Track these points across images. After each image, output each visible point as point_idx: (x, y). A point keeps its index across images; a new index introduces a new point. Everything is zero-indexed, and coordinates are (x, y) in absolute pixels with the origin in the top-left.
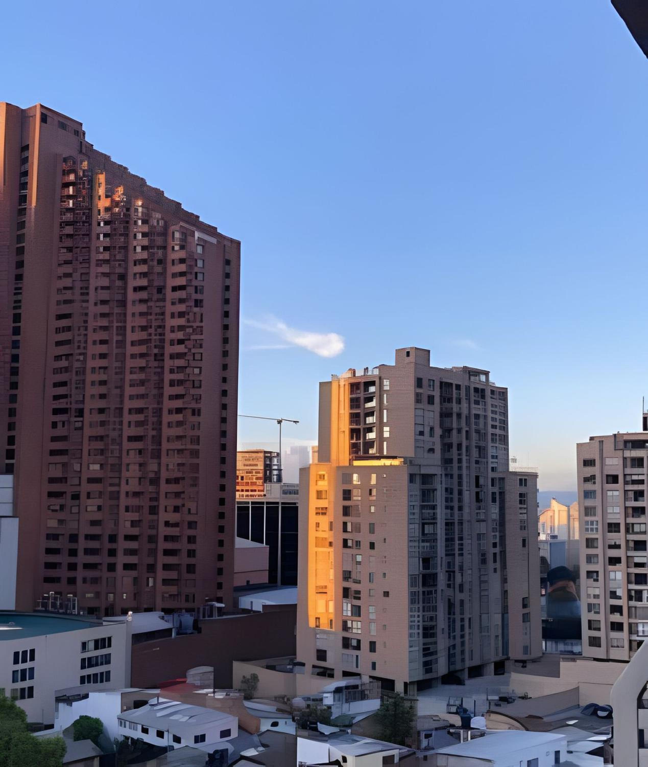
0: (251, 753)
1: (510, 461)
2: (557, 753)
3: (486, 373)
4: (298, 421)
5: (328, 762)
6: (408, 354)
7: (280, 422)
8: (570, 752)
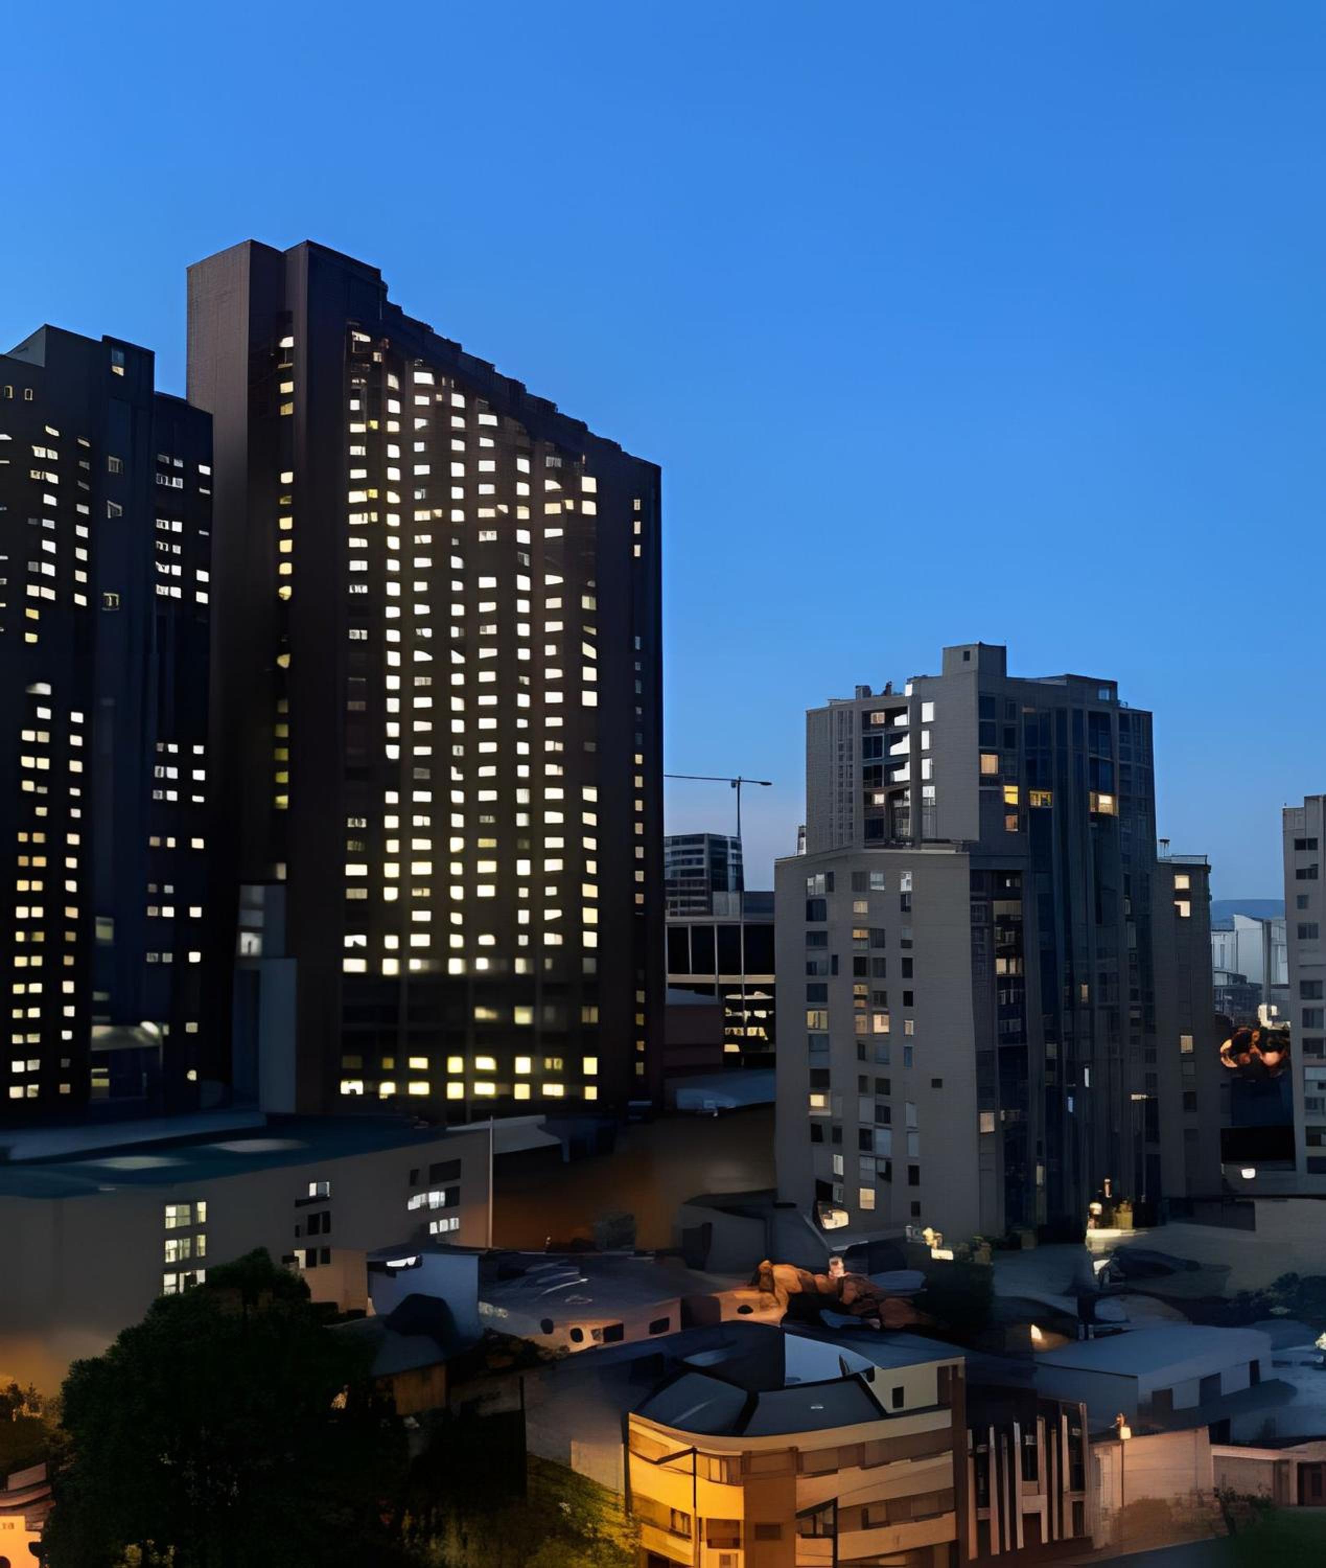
0: (701, 1359)
1: (1158, 843)
2: (1254, 1366)
3: (1113, 685)
4: (769, 781)
5: (840, 1375)
6: (967, 656)
7: (736, 784)
8: (1276, 1364)
